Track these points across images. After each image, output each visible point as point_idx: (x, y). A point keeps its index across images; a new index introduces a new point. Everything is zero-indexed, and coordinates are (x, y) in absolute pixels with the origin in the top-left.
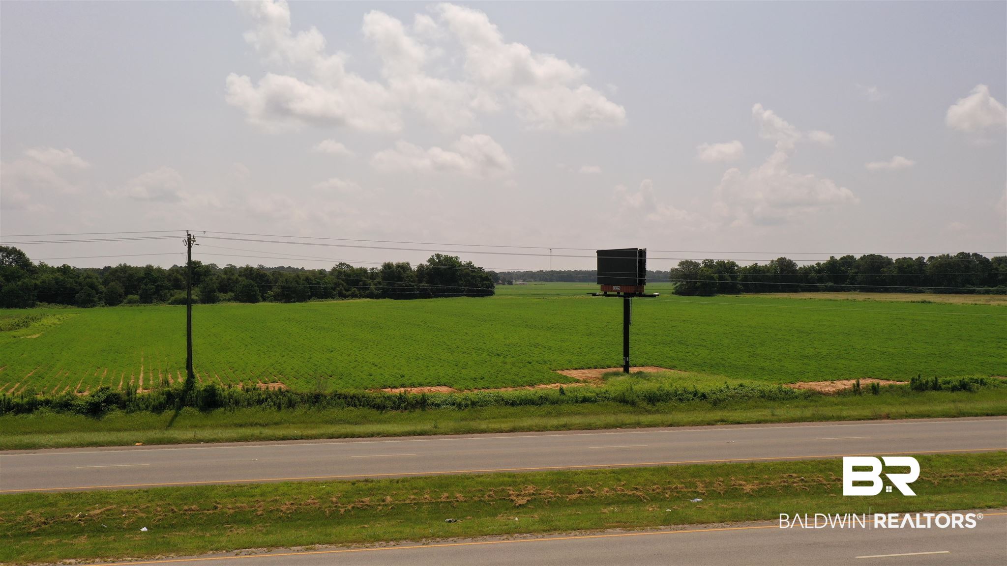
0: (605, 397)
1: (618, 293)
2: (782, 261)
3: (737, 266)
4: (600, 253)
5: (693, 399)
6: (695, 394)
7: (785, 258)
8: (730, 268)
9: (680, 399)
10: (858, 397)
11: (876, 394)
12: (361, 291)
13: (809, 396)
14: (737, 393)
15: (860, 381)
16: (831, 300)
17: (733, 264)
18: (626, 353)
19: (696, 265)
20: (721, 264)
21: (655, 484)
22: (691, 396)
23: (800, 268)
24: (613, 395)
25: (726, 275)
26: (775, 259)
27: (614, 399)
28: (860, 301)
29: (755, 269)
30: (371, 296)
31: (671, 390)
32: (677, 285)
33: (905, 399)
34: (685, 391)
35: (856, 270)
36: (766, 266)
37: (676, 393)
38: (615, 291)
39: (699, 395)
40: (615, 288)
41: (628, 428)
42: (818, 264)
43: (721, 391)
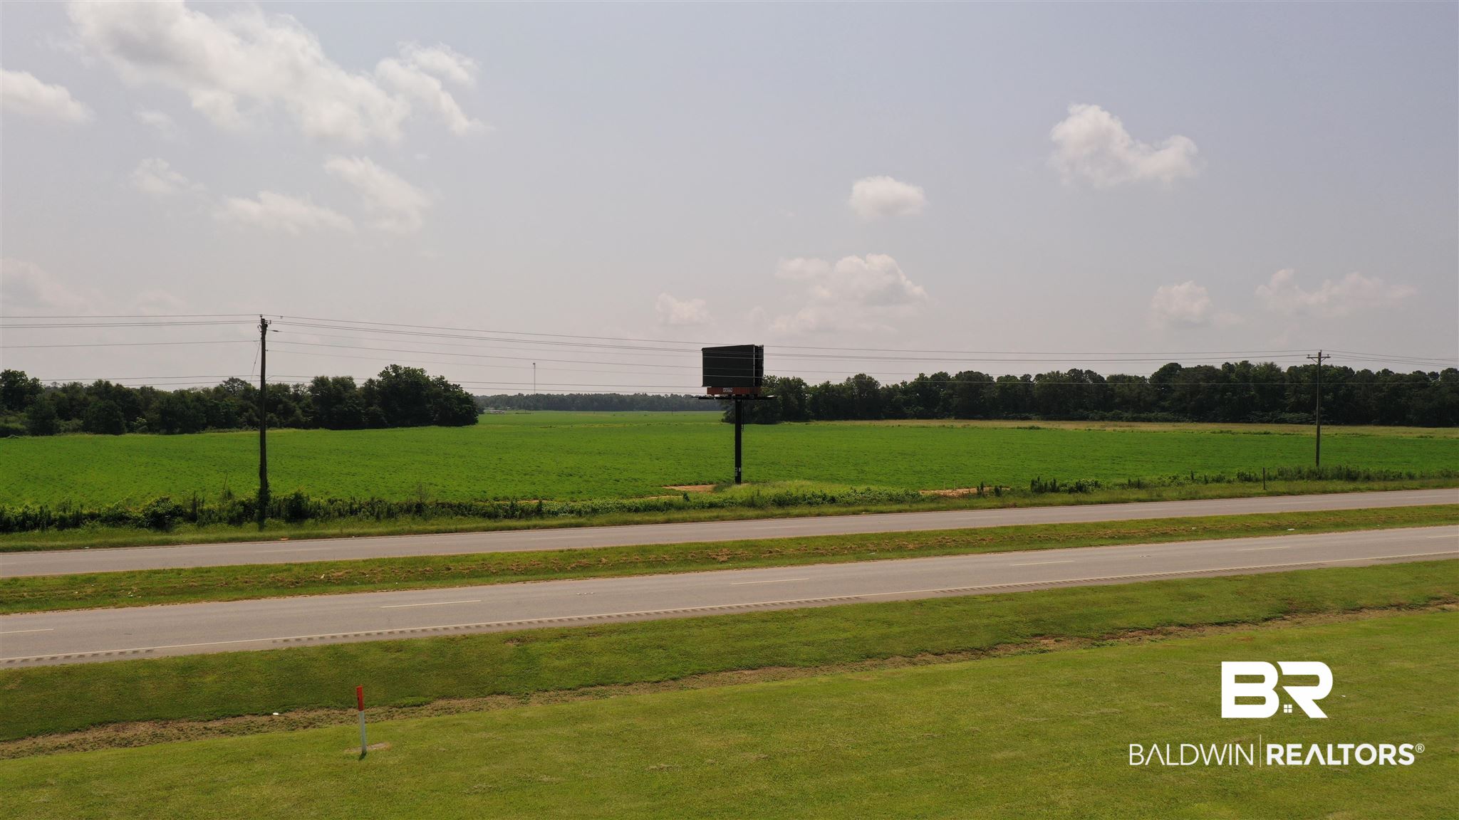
2: (860, 378)
3: (805, 384)
7: (864, 374)
8: (796, 387)
12: (282, 417)
16: (922, 429)
17: (800, 382)
20: (785, 382)
23: (883, 388)
25: (792, 397)
26: (852, 376)
29: (826, 390)
30: (297, 425)
35: (951, 392)
36: (841, 384)
42: (904, 383)
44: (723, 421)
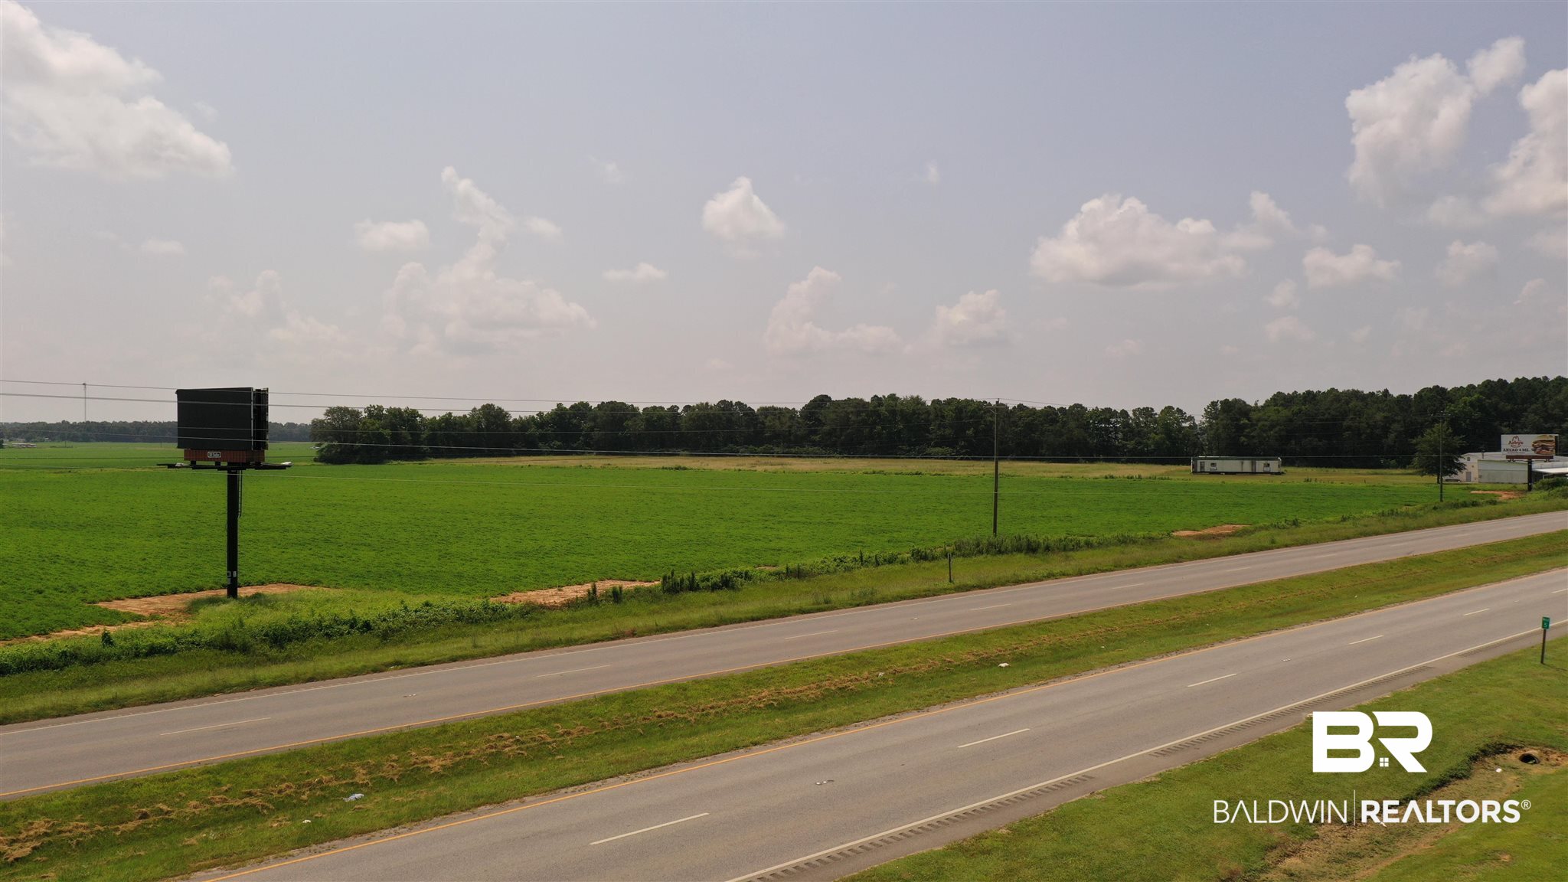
0: (193, 643)
1: (218, 463)
2: (488, 408)
3: (420, 416)
4: (182, 394)
5: (349, 633)
6: (353, 624)
7: (492, 405)
8: (409, 420)
9: (327, 634)
10: (593, 610)
11: (617, 602)
13: (527, 613)
14: (421, 617)
15: (597, 584)
16: (558, 467)
17: (414, 414)
18: (232, 564)
19: (355, 414)
20: (395, 413)
21: (284, 781)
22: (345, 628)
23: (515, 420)
24: (207, 638)
25: (404, 432)
26: (479, 407)
27: (210, 645)
28: (598, 469)
29: (448, 422)
31: (312, 620)
32: (322, 447)
33: (655, 607)
34: (335, 621)
35: (591, 424)
36: (465, 416)
37: (321, 626)
38: (211, 460)
39: (359, 625)
40: (210, 454)
41: (236, 691)
42: (540, 414)
43: (395, 616)
44: (316, 460)
